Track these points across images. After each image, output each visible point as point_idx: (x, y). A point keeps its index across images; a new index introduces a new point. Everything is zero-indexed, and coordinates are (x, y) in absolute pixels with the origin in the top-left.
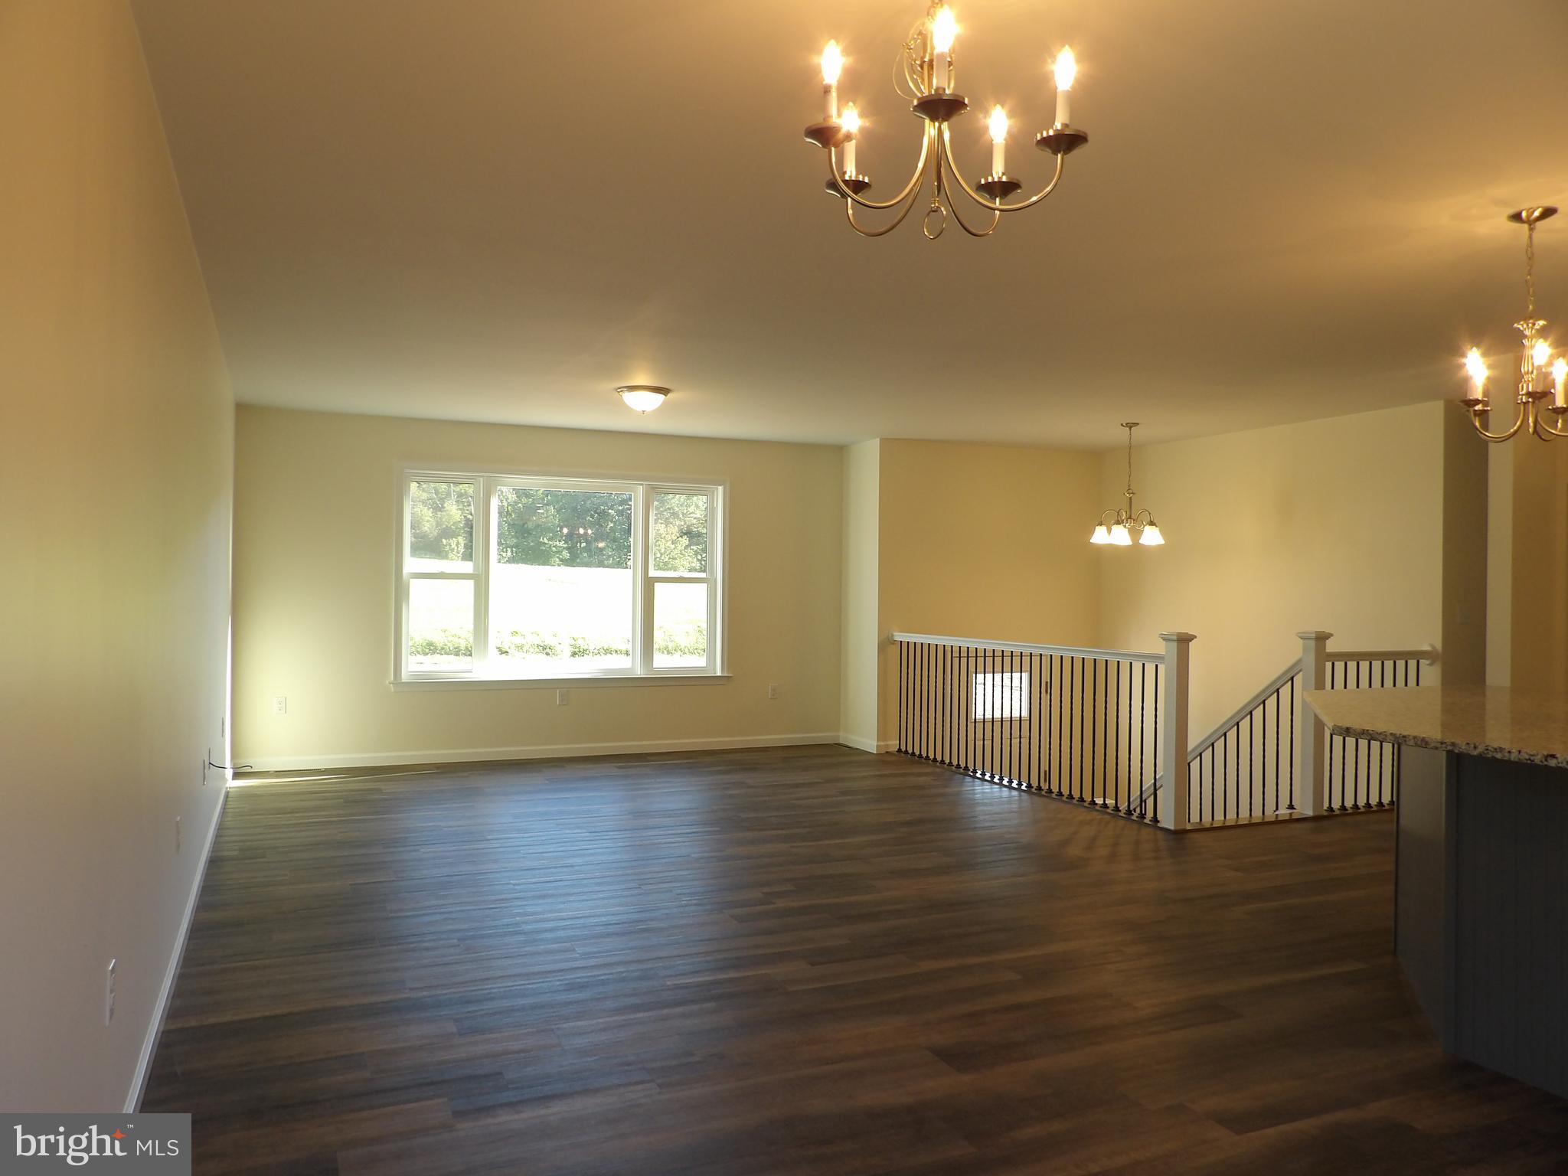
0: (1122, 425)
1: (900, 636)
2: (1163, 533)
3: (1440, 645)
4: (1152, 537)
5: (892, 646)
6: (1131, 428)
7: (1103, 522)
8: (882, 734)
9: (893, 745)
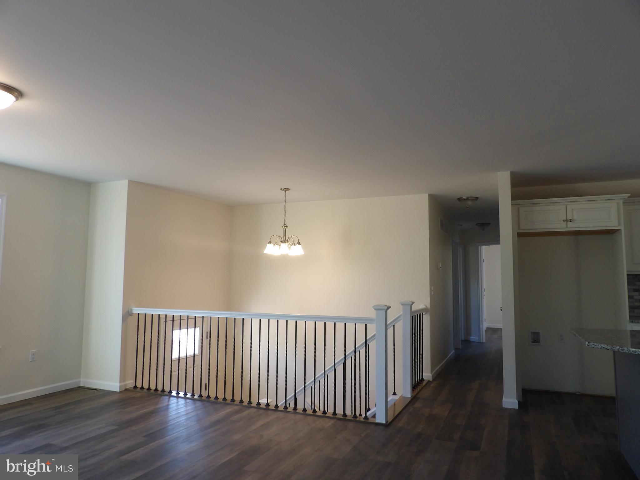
0: (281, 189)
1: (136, 310)
2: (304, 248)
3: (429, 306)
4: (297, 251)
5: (131, 317)
6: (286, 191)
7: (272, 242)
8: (123, 377)
9: (130, 383)
